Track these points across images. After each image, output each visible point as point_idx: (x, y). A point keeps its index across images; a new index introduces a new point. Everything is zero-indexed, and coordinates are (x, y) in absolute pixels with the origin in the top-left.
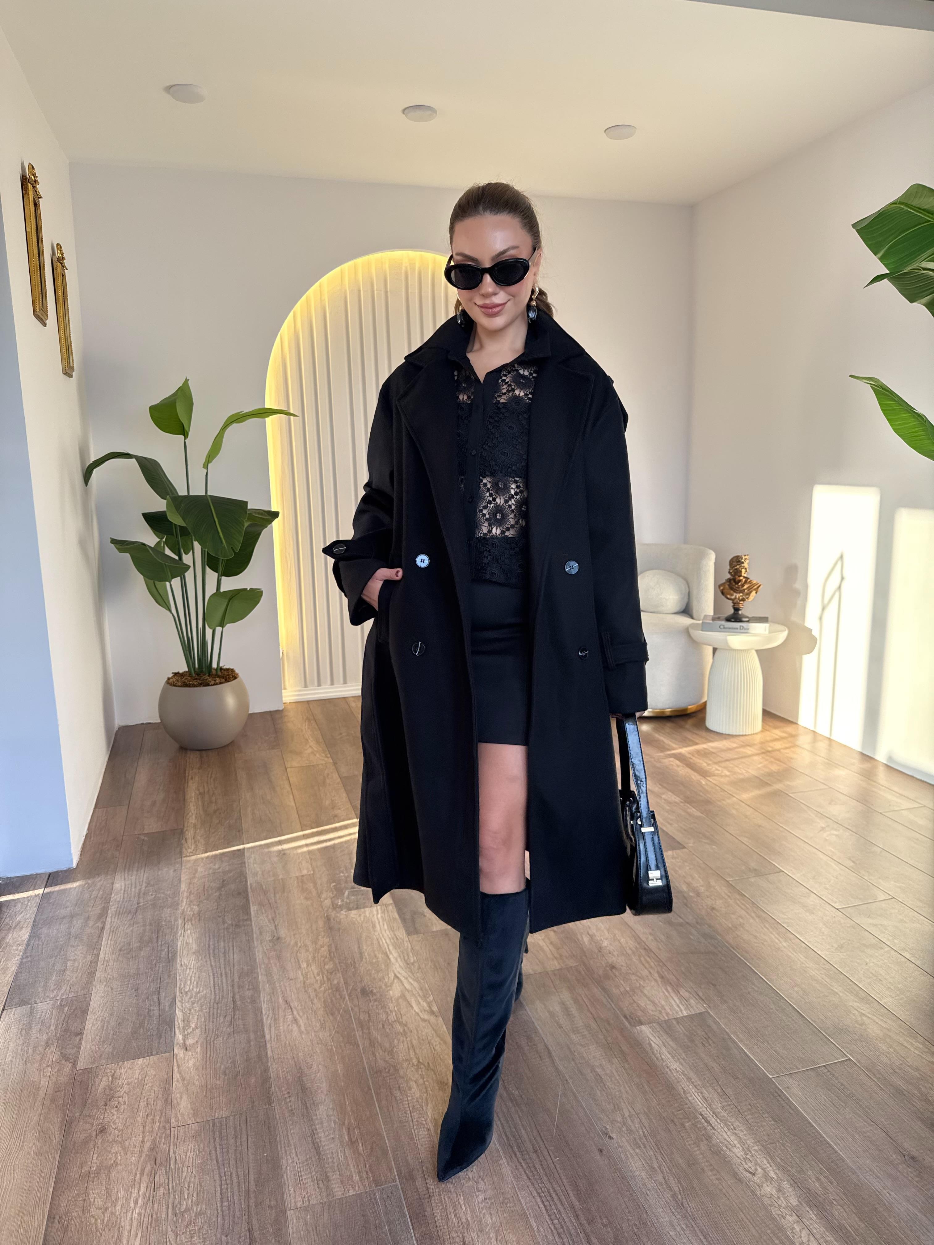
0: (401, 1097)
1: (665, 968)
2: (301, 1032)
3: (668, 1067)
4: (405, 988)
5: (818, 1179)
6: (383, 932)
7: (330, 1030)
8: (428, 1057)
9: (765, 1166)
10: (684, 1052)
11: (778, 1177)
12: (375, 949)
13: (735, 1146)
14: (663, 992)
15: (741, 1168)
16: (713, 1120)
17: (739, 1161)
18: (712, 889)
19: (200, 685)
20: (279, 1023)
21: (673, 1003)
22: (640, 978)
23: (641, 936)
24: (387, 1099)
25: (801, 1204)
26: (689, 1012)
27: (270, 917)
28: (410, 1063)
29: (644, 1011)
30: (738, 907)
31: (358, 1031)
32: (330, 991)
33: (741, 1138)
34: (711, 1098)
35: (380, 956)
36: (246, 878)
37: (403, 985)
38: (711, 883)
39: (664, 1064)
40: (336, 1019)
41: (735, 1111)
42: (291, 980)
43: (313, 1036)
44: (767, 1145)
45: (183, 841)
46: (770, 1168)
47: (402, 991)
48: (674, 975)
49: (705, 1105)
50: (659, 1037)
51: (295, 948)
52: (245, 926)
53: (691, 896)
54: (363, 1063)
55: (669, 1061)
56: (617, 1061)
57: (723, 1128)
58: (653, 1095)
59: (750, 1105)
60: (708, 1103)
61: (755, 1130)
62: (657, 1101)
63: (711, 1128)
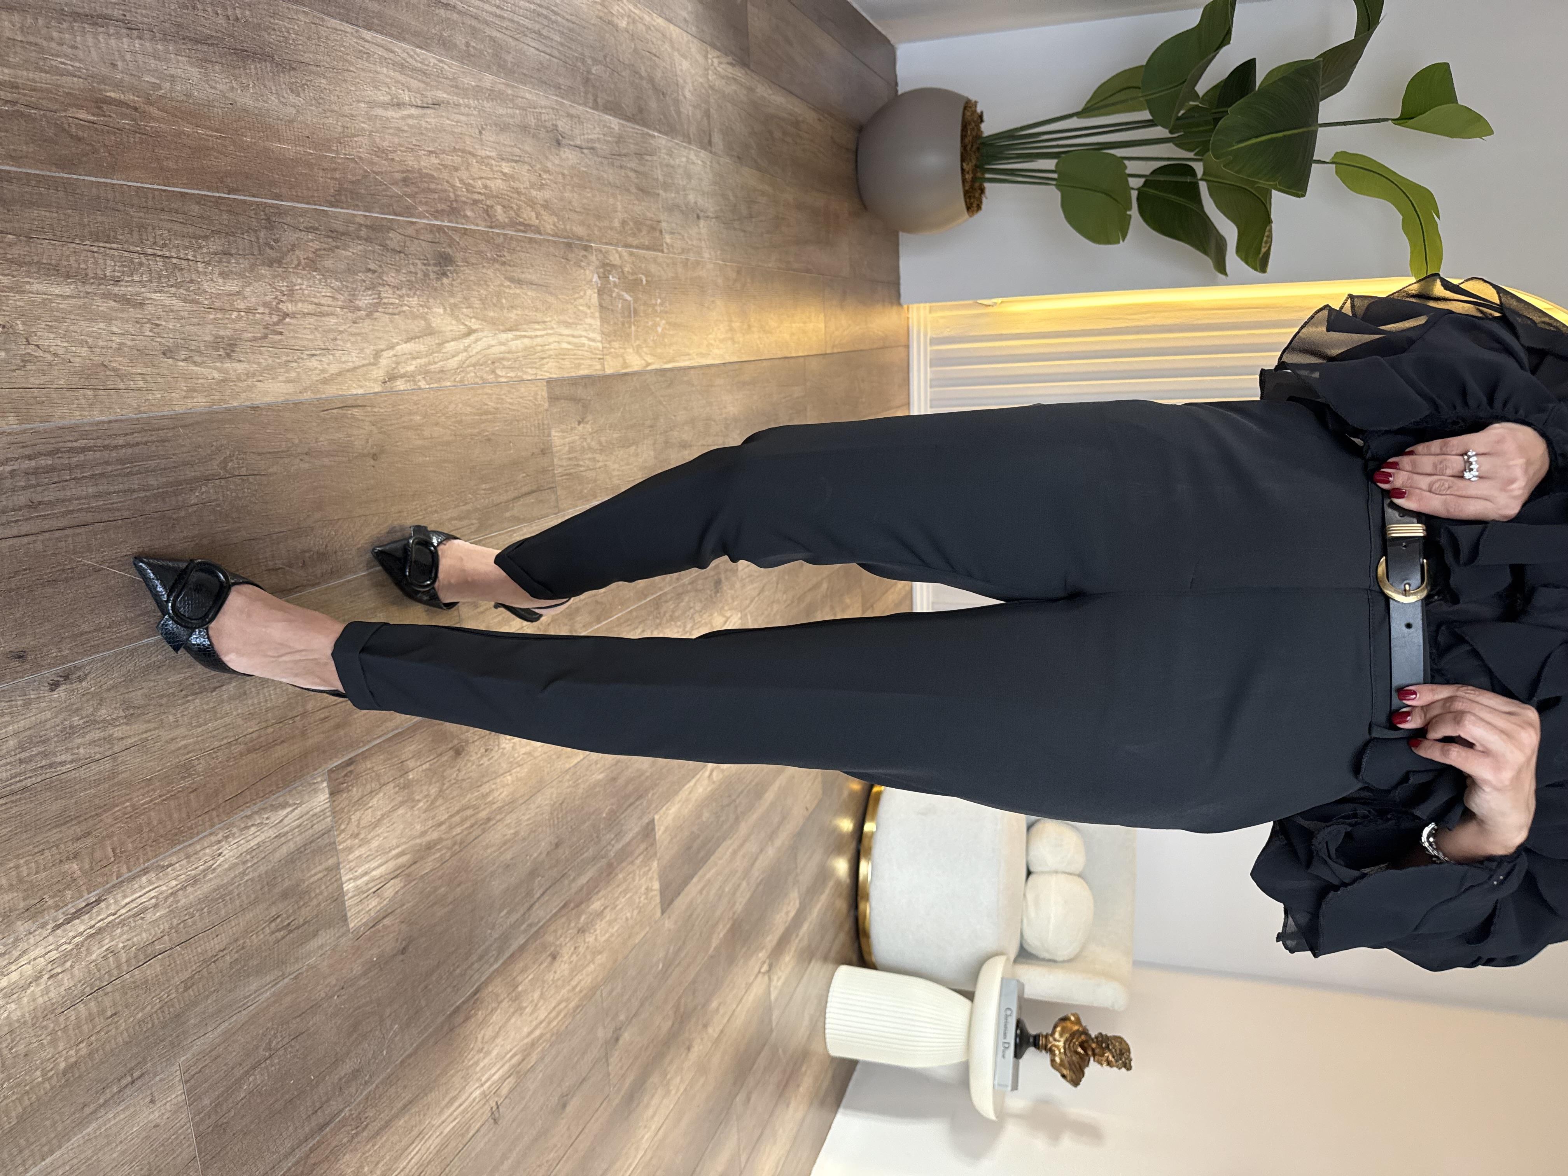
0: (205, 250)
1: (448, 855)
2: (372, 104)
3: (227, 837)
4: (448, 342)
6: (556, 338)
7: (373, 163)
8: (295, 338)
10: (259, 876)
12: (526, 312)
14: (398, 847)
16: (82, 930)
18: (589, 957)
19: (964, 147)
20: (395, 71)
21: (373, 864)
22: (433, 803)
23: (514, 816)
24: (202, 217)
26: (350, 895)
27: (597, 145)
28: (284, 295)
29: (360, 803)
30: (553, 1005)
31: (365, 216)
32: (452, 195)
33: (24, 988)
34: (141, 926)
35: (513, 315)
36: (666, 134)
37: (453, 340)
38: (599, 957)
39: (235, 830)
40: (393, 184)
41: (100, 978)
42: (480, 133)
43: (363, 125)
45: (730, 59)
47: (441, 332)
48: (431, 871)
49: (123, 911)
50: (300, 825)
51: (539, 166)
52: (586, 93)
53: (579, 917)
54: (293, 201)
55: (242, 842)
56: (250, 730)
57: (57, 950)
58: (160, 796)
59: (115, 1014)
60: (129, 918)
61: (45, 1023)
62: (143, 804)
63: (61, 921)
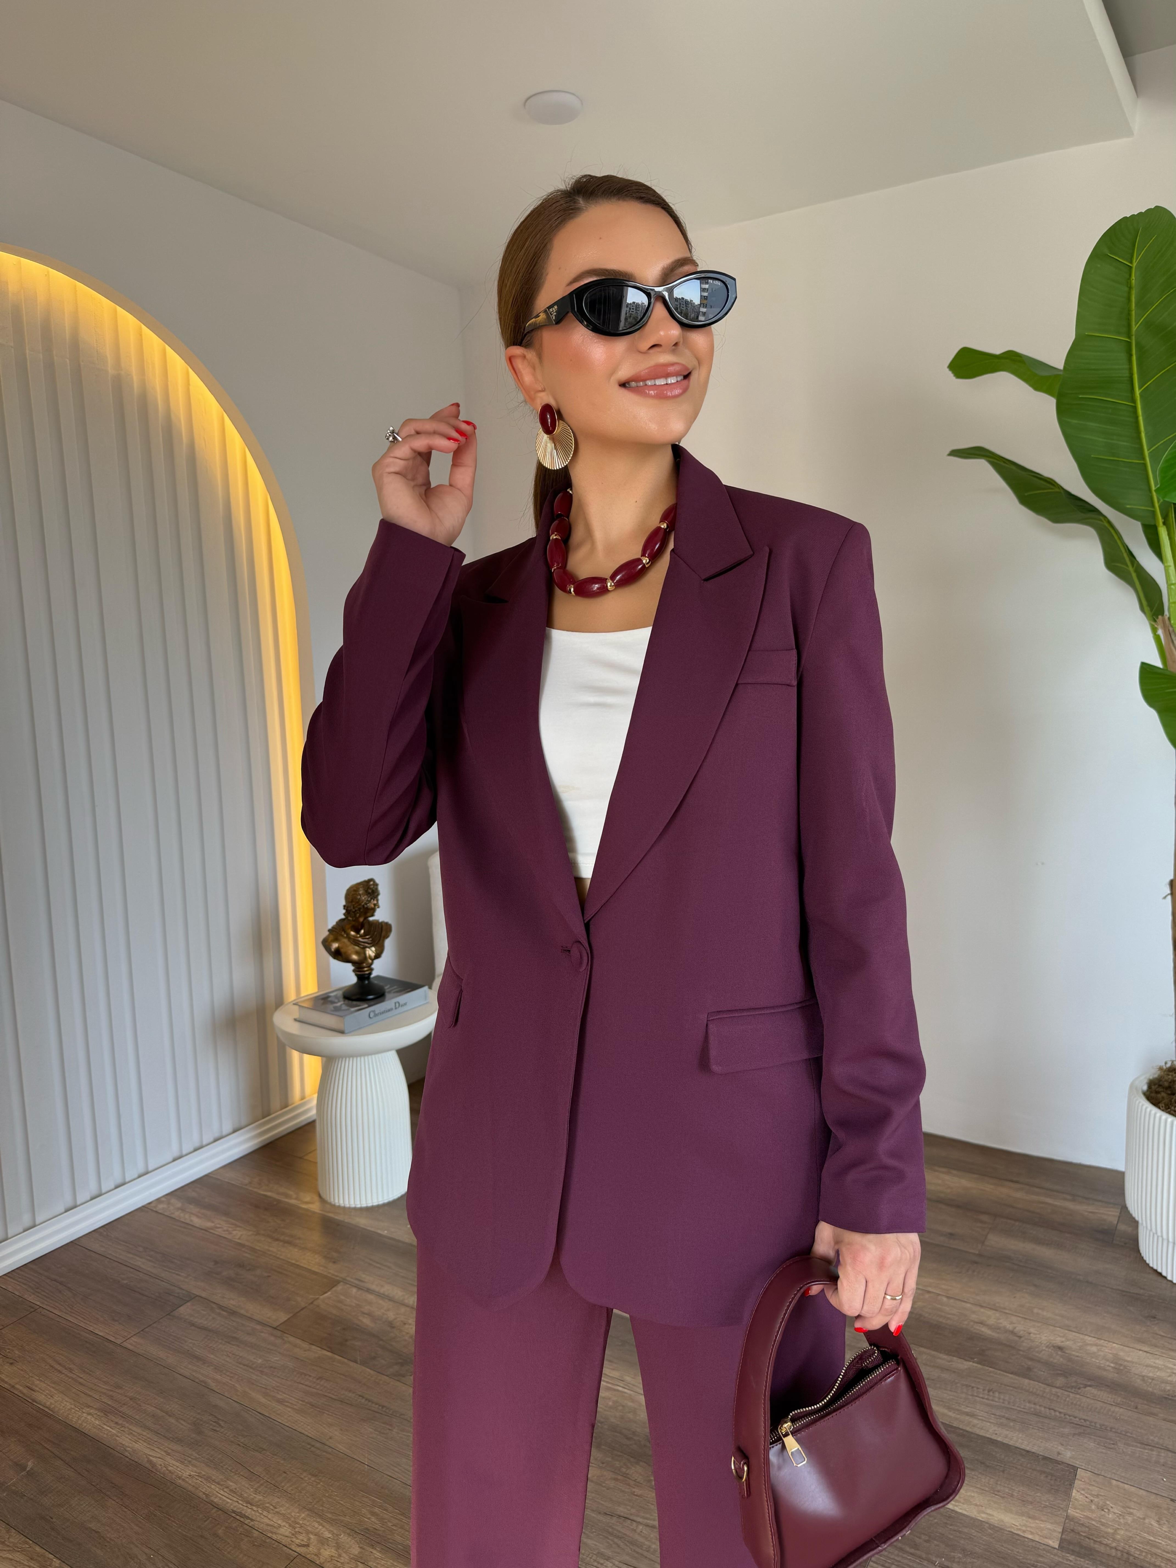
5: (373, 1514)
9: (318, 1530)
11: (333, 1534)
13: (280, 1526)
15: (293, 1547)
16: (250, 1510)
17: (289, 1539)
25: (364, 1549)
33: (283, 1515)
34: (239, 1487)
39: (174, 1477)
44: (313, 1506)
46: (324, 1529)
49: (235, 1499)
50: (158, 1448)
55: (179, 1469)
56: (113, 1502)
57: (262, 1514)
58: (169, 1519)
59: (285, 1472)
60: (237, 1495)
61: (297, 1497)
62: (177, 1524)
63: (249, 1521)
